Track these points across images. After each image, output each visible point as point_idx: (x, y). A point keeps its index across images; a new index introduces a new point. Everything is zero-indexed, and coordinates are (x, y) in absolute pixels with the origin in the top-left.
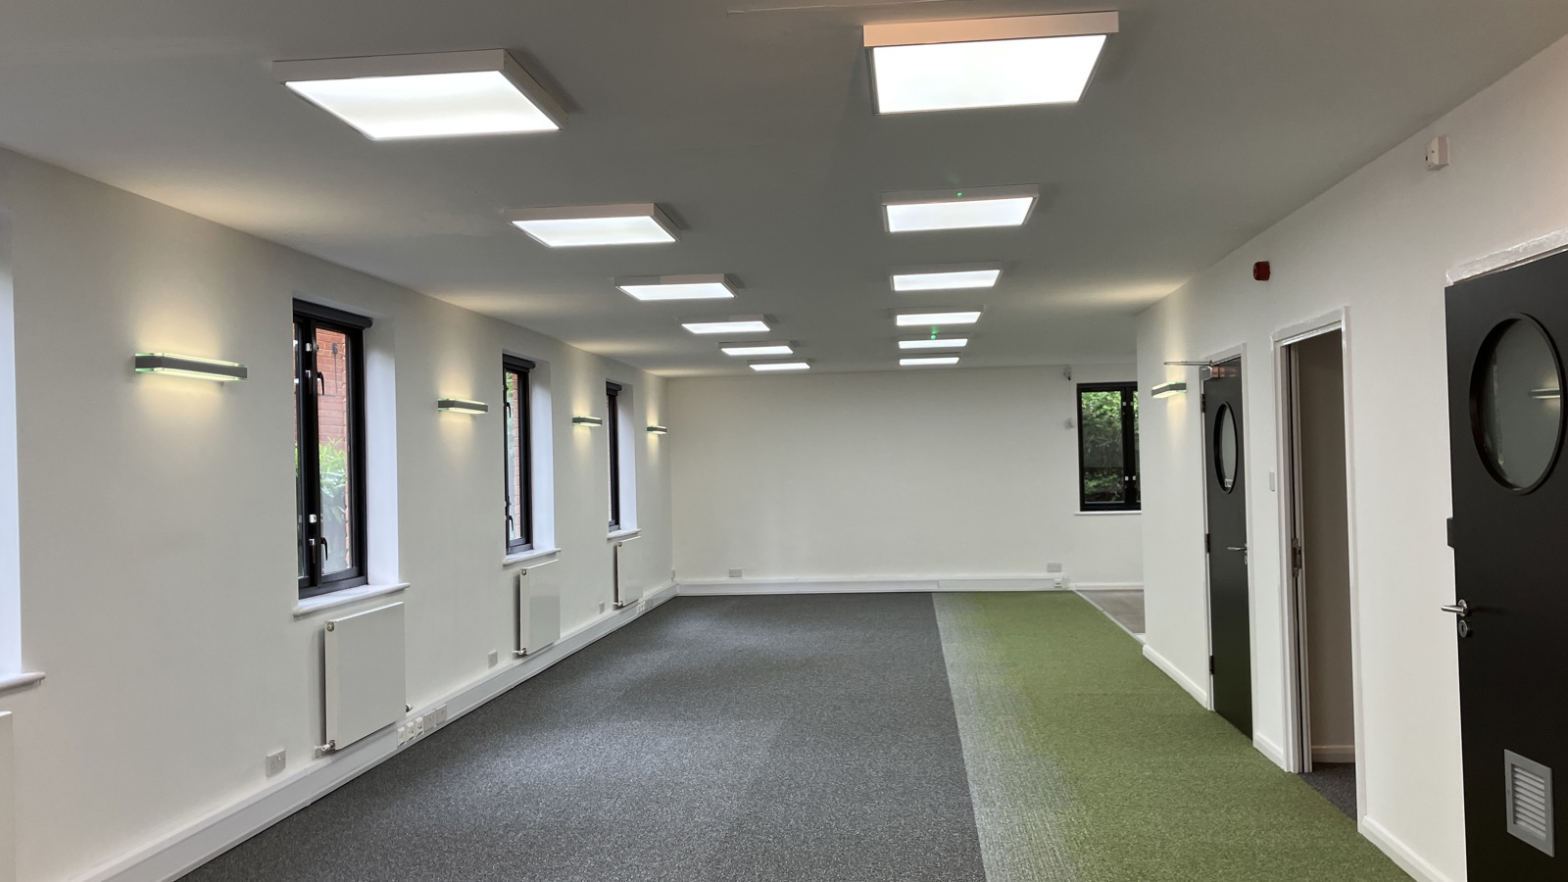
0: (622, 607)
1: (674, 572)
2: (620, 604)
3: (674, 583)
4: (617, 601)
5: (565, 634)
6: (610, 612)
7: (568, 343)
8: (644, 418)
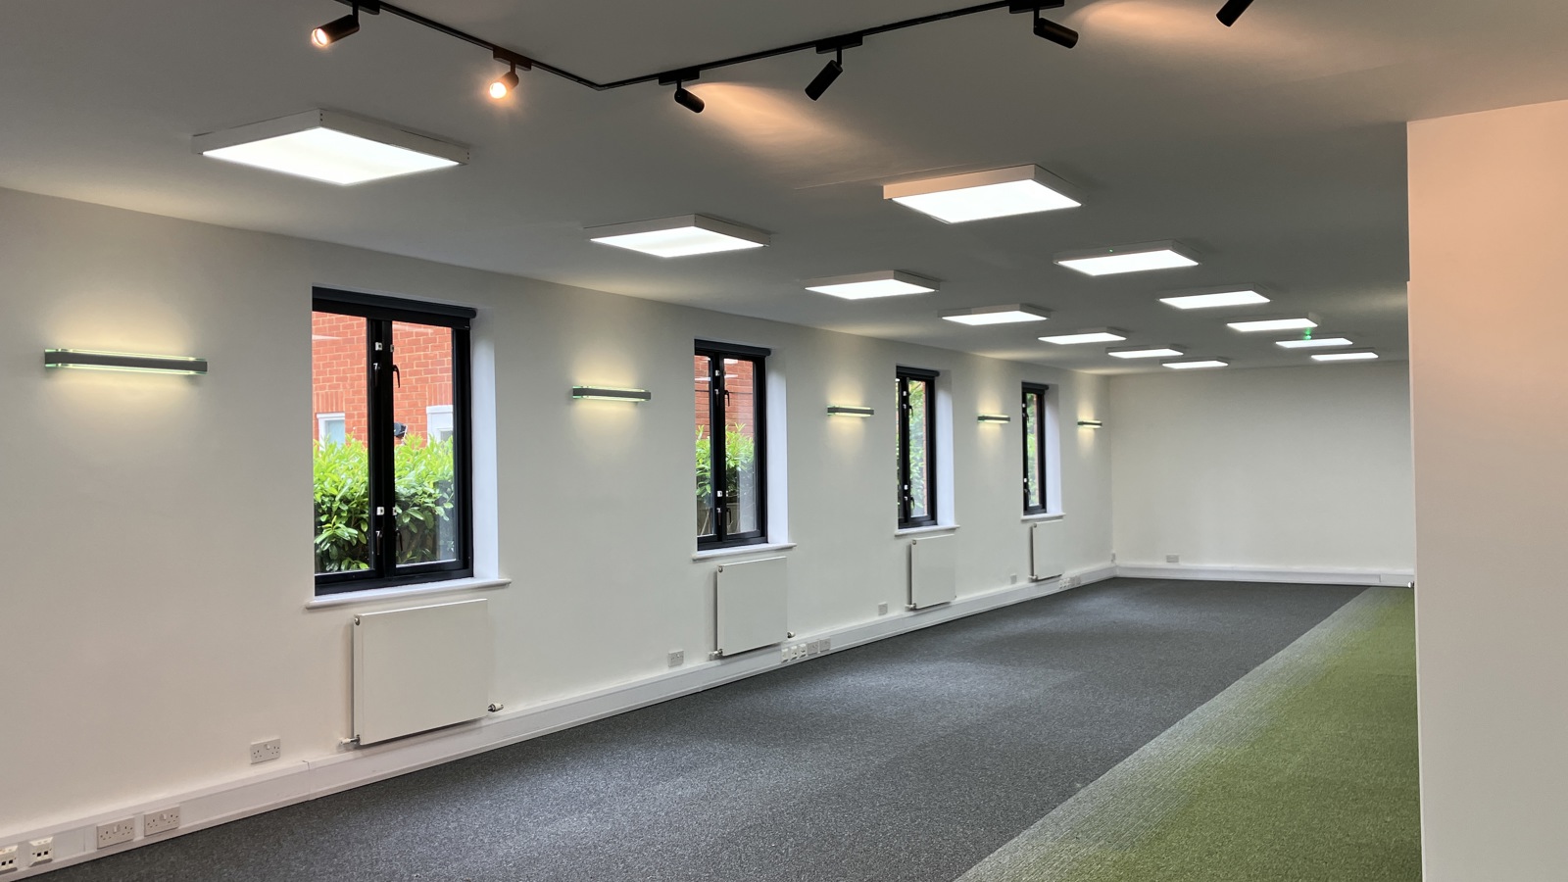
0: (1036, 580)
1: (1114, 556)
2: (1034, 577)
3: (1113, 565)
4: (1033, 575)
5: (961, 598)
6: (1024, 583)
7: (973, 353)
8: (1073, 413)
